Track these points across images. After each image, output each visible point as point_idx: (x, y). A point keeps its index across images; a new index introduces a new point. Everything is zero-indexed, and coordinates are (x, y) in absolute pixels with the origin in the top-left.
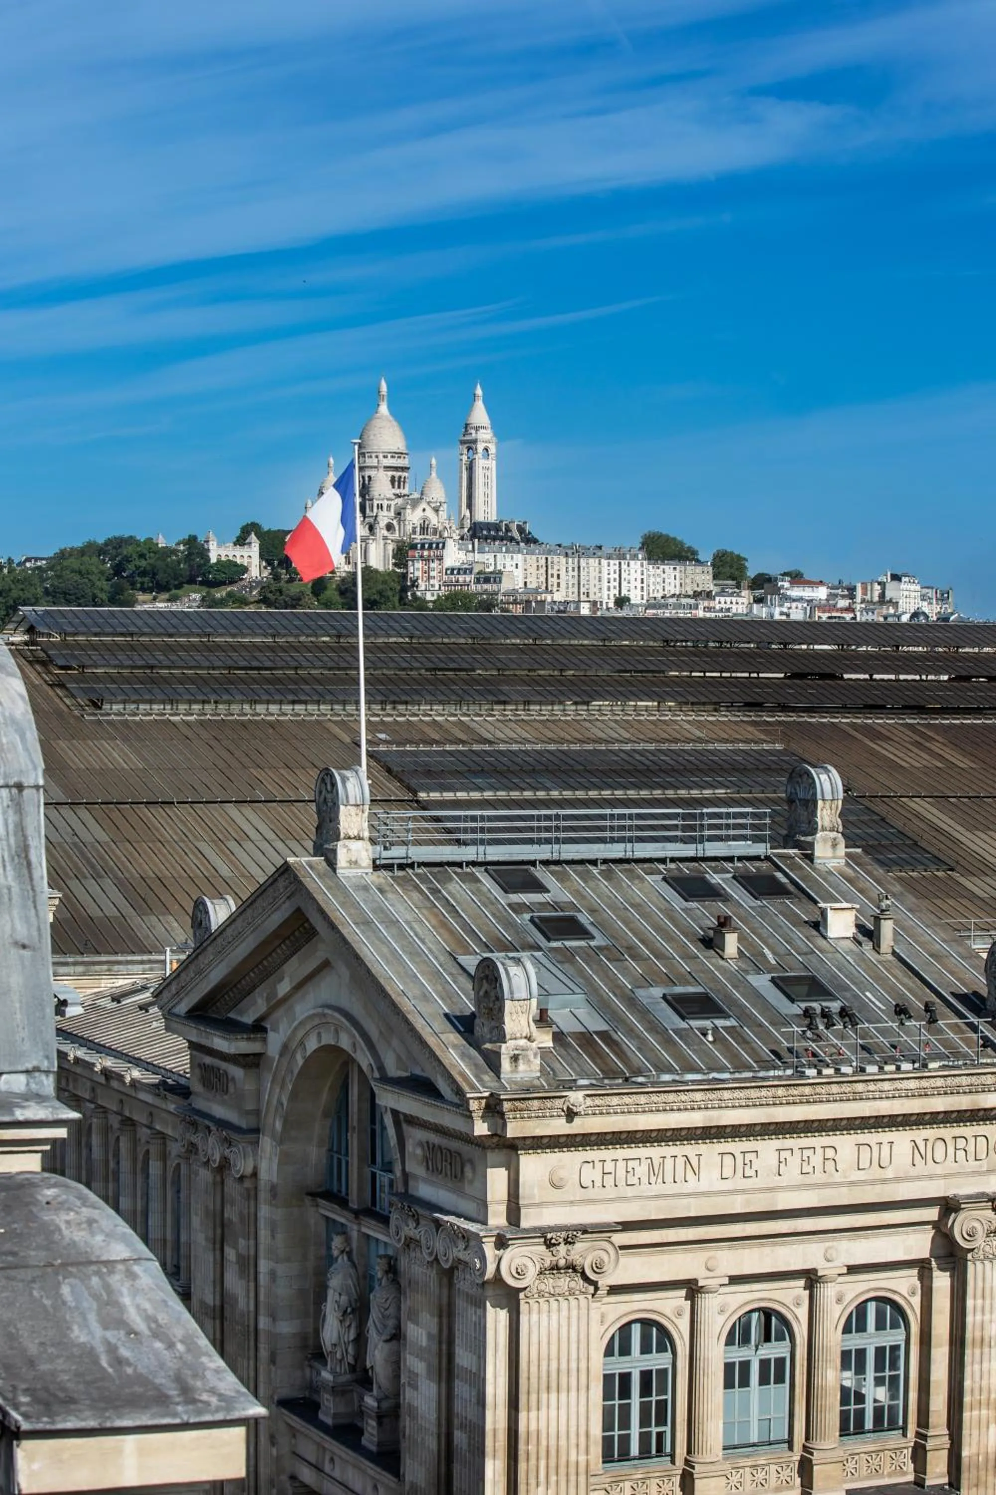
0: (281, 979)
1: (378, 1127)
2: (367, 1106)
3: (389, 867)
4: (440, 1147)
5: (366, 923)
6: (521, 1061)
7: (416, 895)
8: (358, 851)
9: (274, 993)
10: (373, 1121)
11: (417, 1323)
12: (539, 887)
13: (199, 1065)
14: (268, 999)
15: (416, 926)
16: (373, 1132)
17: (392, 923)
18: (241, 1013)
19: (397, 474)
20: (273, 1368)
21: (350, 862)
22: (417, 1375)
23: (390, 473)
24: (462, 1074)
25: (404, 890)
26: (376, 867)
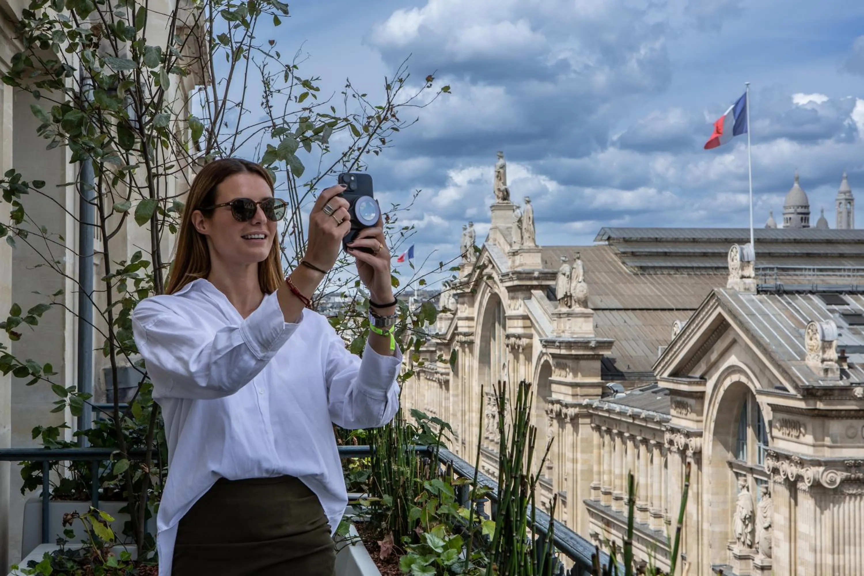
0: (713, 352)
1: (761, 424)
2: (756, 414)
3: (765, 292)
4: (789, 420)
5: (751, 315)
6: (829, 372)
7: (779, 304)
8: (749, 284)
9: (710, 360)
10: (759, 421)
11: (778, 513)
12: (845, 303)
13: (675, 402)
14: (707, 364)
15: (778, 317)
16: (759, 426)
17: (765, 315)
18: (694, 373)
19: (804, 216)
20: (710, 549)
21: (745, 289)
22: (779, 540)
23: (800, 216)
24: (798, 377)
25: (773, 303)
26: (758, 292)
